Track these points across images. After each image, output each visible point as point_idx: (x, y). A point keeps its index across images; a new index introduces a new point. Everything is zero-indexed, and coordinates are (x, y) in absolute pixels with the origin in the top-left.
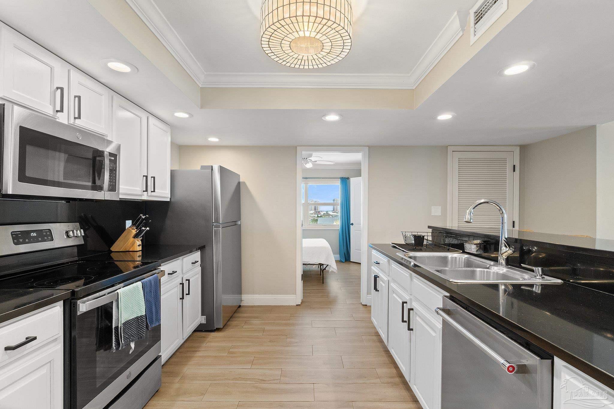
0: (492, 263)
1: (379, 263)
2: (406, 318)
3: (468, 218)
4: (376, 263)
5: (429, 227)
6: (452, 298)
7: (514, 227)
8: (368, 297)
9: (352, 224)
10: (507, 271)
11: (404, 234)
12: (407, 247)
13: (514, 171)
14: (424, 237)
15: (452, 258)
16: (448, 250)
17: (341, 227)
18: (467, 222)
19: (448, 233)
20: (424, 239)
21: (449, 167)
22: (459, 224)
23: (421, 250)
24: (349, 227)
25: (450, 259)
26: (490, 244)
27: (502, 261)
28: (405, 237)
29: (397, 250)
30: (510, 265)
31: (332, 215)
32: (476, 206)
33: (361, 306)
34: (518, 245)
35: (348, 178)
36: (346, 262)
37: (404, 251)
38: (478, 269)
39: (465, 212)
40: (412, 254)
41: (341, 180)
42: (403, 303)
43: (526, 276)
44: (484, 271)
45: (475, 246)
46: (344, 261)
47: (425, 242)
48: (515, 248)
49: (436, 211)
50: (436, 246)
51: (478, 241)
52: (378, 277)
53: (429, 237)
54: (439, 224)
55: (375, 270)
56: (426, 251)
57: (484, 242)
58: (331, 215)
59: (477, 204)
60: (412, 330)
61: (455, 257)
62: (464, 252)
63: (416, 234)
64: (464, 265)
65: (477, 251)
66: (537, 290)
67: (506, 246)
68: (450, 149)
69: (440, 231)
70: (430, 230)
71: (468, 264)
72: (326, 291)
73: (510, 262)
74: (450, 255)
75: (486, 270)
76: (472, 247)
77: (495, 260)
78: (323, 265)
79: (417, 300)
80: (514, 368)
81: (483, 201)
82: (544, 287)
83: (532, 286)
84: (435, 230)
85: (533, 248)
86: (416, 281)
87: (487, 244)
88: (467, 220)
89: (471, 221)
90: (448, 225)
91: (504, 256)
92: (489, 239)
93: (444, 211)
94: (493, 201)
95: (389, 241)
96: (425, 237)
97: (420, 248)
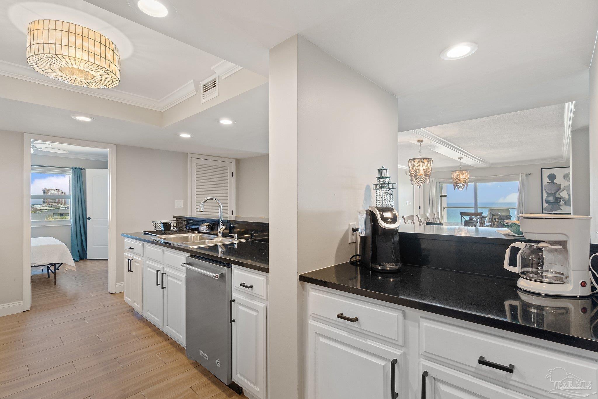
0: (215, 236)
1: (133, 248)
2: (160, 282)
3: (201, 209)
4: (131, 249)
5: (174, 217)
6: (191, 256)
7: (233, 215)
8: (116, 286)
9: (89, 219)
10: (222, 239)
11: (154, 223)
12: (158, 232)
13: (233, 176)
14: (171, 223)
15: (191, 237)
16: (189, 232)
17: (73, 223)
18: (200, 211)
19: (188, 220)
20: (171, 226)
21: (188, 170)
22: (197, 214)
23: (169, 234)
24: (85, 222)
25: (190, 238)
26: (215, 225)
27: (220, 235)
28: (155, 225)
29: (149, 235)
30: (224, 236)
31: (42, 210)
32: (205, 201)
33: (109, 295)
34: (229, 224)
35: (83, 169)
36: (81, 260)
37: (155, 236)
38: (207, 241)
39: (199, 205)
40: (162, 237)
41: (73, 171)
42: (157, 271)
43: (231, 240)
44: (210, 241)
45: (206, 227)
46: (78, 260)
47: (172, 229)
48: (226, 226)
49: (179, 204)
50: (180, 230)
51: (207, 224)
52: (133, 260)
53: (174, 224)
54: (182, 214)
55: (129, 255)
56: (173, 234)
57: (211, 224)
58: (39, 210)
59: (206, 200)
60: (165, 288)
61: (193, 236)
62: (199, 232)
63: (164, 222)
64: (199, 238)
65: (207, 230)
66: (236, 247)
67: (222, 225)
68: (189, 156)
69: (182, 219)
70: (175, 219)
71: (202, 238)
72: (62, 291)
73: (224, 235)
74: (190, 235)
75: (211, 240)
76: (204, 228)
77: (217, 235)
78: (55, 264)
79: (169, 266)
80: (218, 276)
81: (209, 198)
82: (239, 244)
83: (232, 244)
84: (179, 219)
85: (235, 225)
86: (167, 253)
87: (213, 225)
88: (200, 210)
89: (203, 211)
90: (188, 215)
91: (221, 231)
92: (214, 222)
93: (185, 204)
94: (214, 198)
95: (140, 230)
96: (172, 225)
97: (168, 232)
